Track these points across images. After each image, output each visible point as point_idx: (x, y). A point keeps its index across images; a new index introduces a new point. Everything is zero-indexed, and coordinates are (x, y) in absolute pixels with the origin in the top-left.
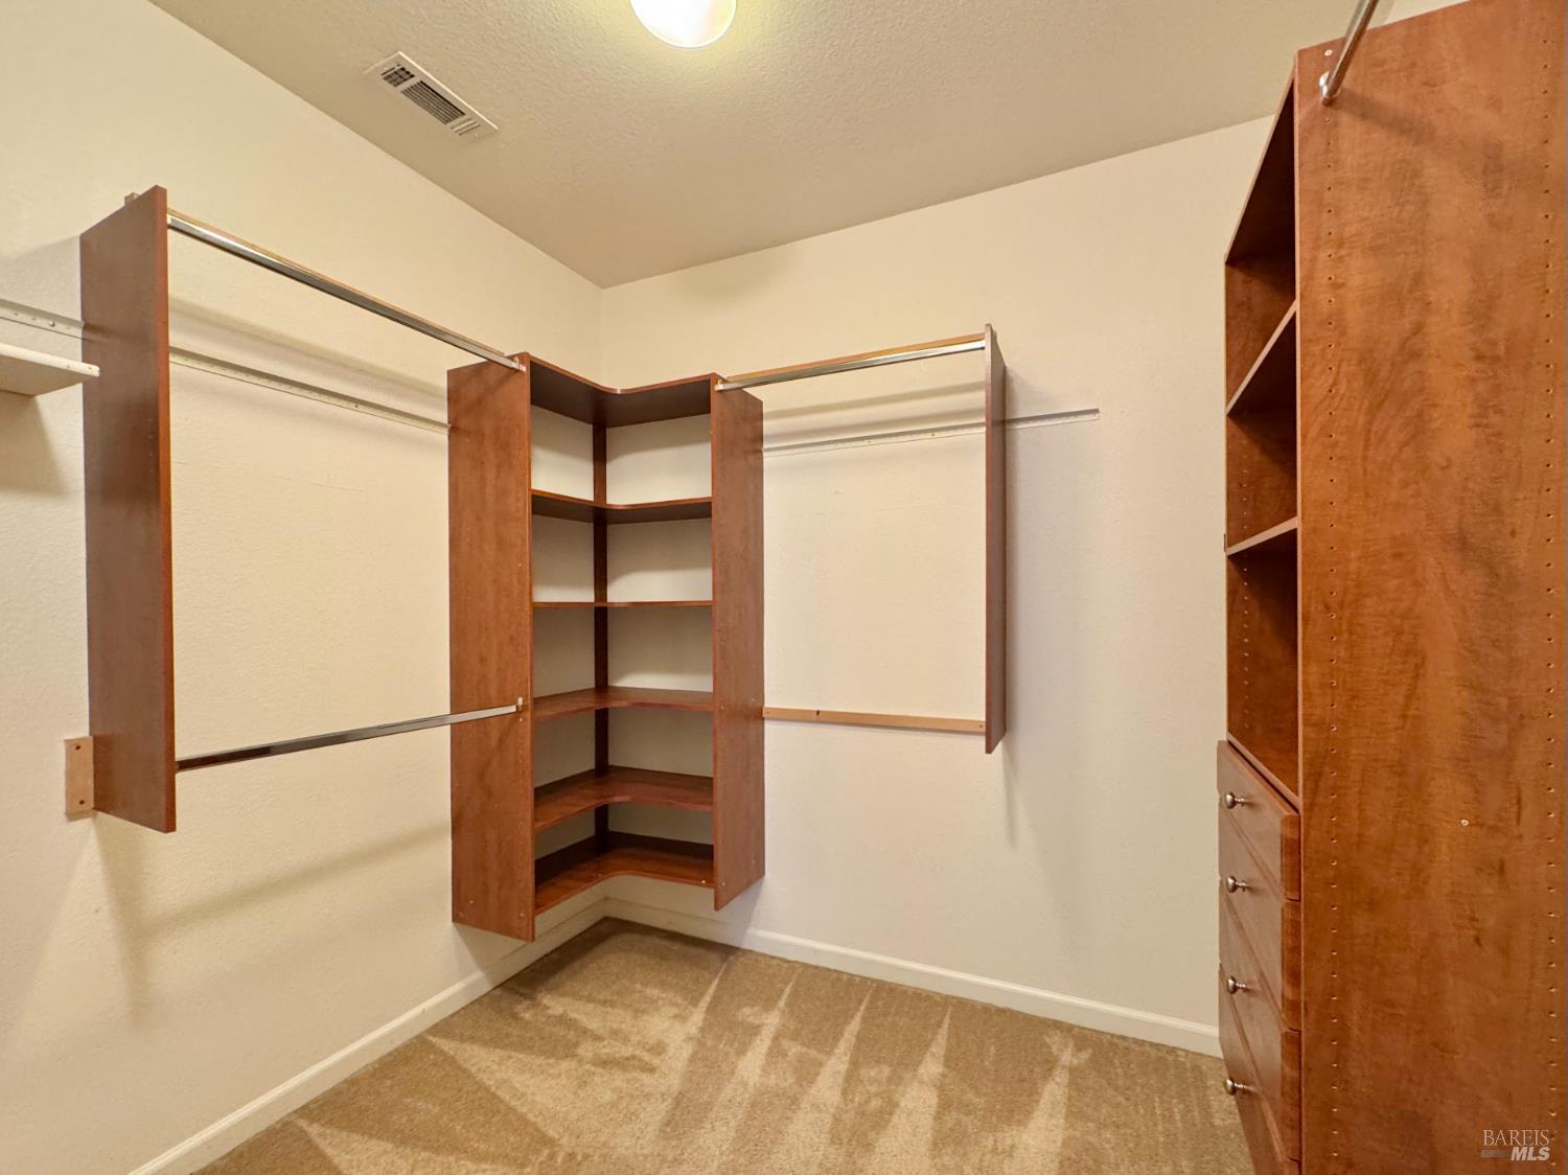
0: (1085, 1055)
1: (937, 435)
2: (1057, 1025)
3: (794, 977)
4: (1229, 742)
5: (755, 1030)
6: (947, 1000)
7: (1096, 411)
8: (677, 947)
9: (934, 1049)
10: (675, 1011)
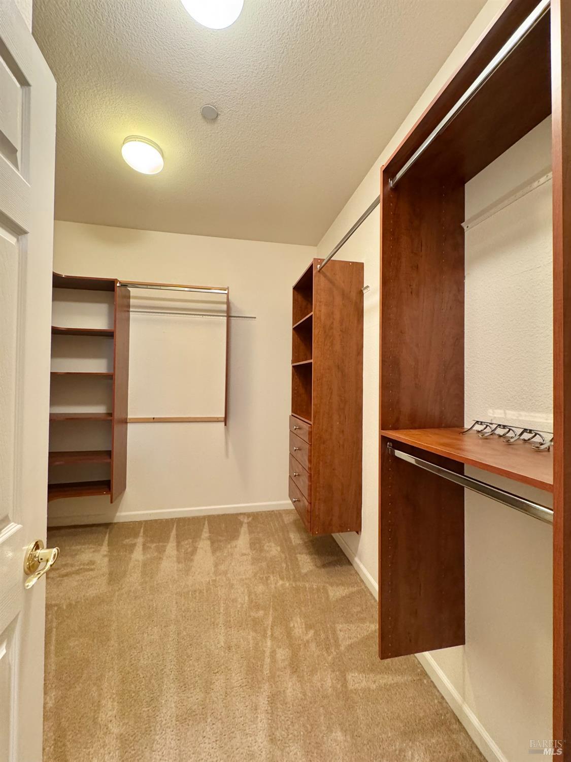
0: (250, 519)
1: (204, 317)
2: (241, 514)
3: (143, 525)
4: (292, 415)
5: (135, 545)
6: (204, 517)
7: (255, 318)
8: (80, 530)
9: (205, 530)
10: (93, 550)
